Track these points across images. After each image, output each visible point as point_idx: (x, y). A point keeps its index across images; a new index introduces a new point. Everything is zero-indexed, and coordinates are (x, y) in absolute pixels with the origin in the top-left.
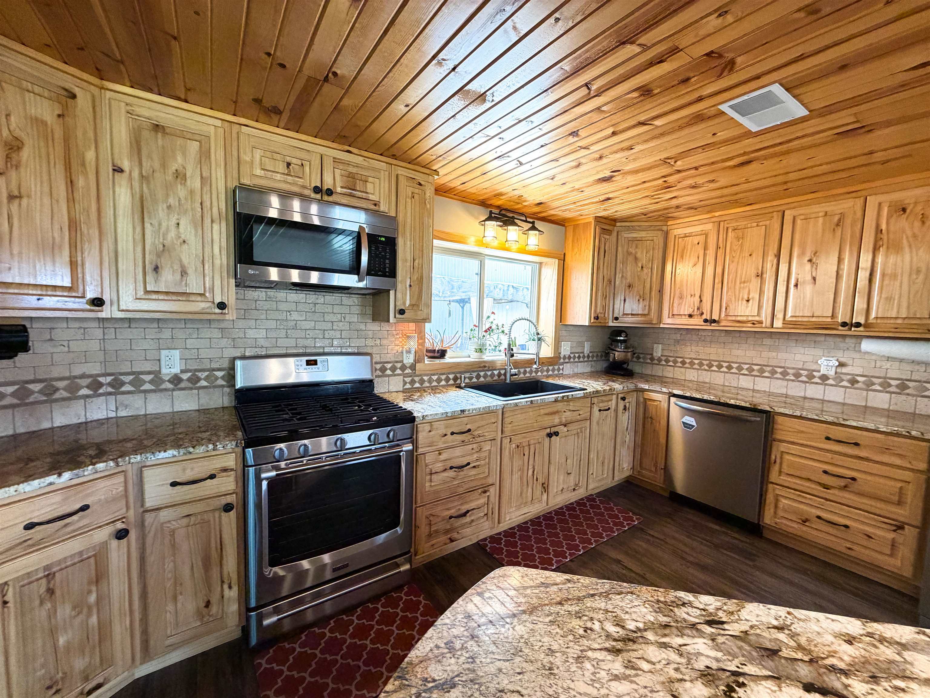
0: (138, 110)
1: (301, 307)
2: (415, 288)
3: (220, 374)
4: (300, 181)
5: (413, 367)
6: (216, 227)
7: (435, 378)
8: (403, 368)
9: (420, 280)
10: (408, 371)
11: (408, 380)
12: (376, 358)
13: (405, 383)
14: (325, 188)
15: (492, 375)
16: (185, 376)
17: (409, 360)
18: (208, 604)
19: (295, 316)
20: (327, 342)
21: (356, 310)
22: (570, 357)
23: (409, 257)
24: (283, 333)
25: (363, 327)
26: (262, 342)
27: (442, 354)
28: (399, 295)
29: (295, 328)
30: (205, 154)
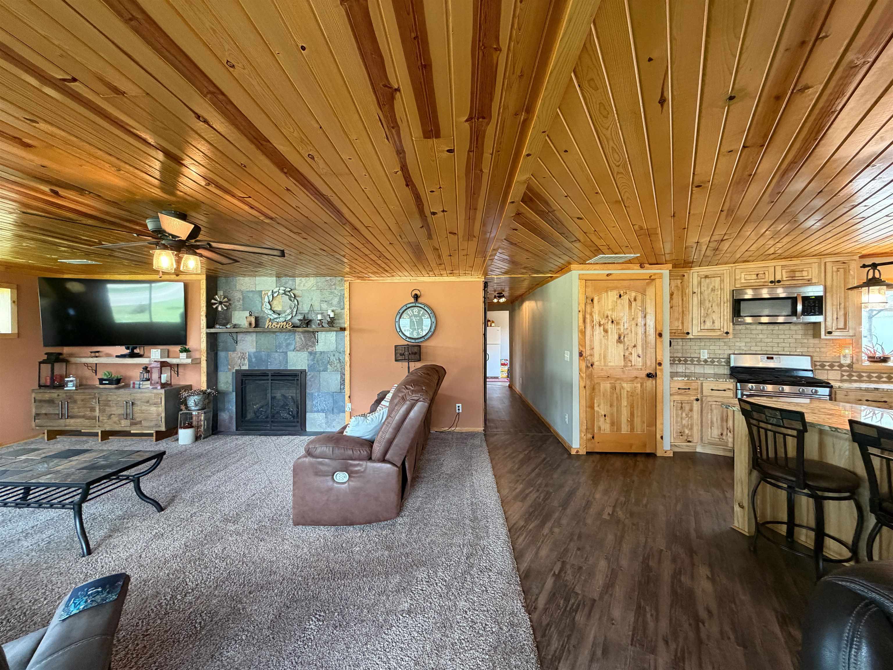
1: (764, 332)
2: (841, 319)
3: (723, 360)
4: (763, 280)
5: (850, 366)
6: (726, 305)
7: (875, 375)
8: (841, 366)
10: (845, 368)
11: (845, 374)
12: (816, 359)
13: (843, 376)
14: (777, 280)
16: (709, 360)
17: (846, 361)
18: (722, 434)
19: (761, 336)
20: (780, 349)
21: (801, 332)
23: (836, 303)
24: (754, 344)
25: (805, 341)
26: (743, 348)
27: (884, 360)
28: (828, 324)
29: (761, 342)
30: (722, 281)
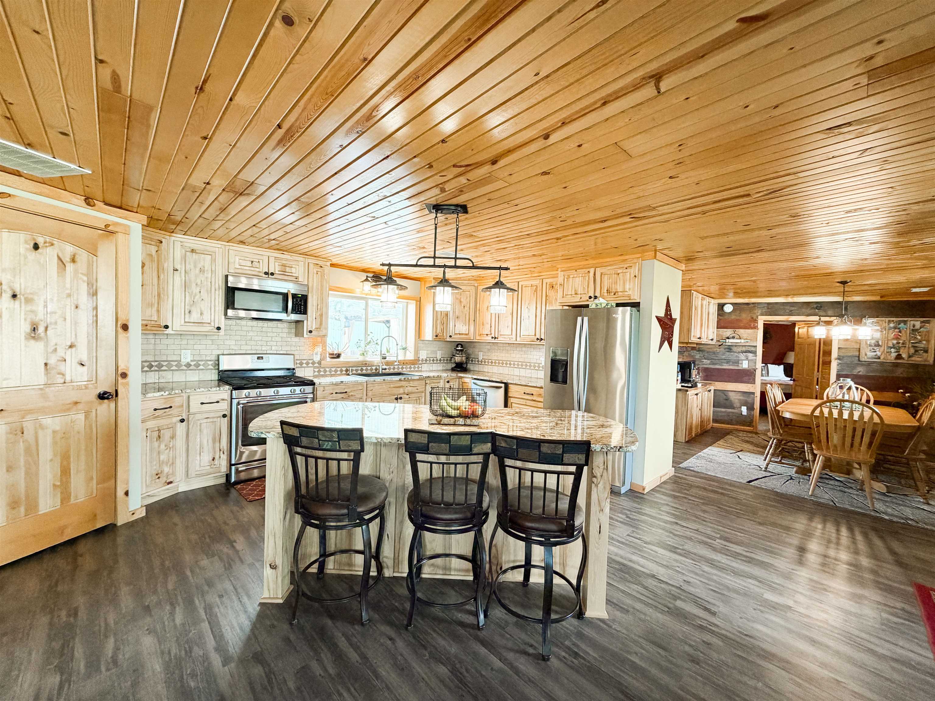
0: (185, 244)
1: (254, 329)
2: (318, 320)
3: (210, 363)
4: (258, 270)
5: (320, 363)
6: (217, 292)
7: (333, 369)
8: (313, 363)
9: (321, 315)
10: (316, 365)
11: (316, 370)
12: (297, 357)
13: (314, 372)
14: (270, 272)
15: (372, 370)
16: (192, 363)
17: (317, 358)
18: (214, 459)
19: (251, 334)
20: (268, 347)
21: (286, 330)
22: (426, 360)
23: (315, 304)
24: (244, 343)
25: (289, 339)
26: (232, 347)
27: (338, 356)
28: (309, 323)
29: (251, 340)
30: (213, 261)
